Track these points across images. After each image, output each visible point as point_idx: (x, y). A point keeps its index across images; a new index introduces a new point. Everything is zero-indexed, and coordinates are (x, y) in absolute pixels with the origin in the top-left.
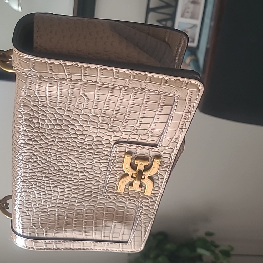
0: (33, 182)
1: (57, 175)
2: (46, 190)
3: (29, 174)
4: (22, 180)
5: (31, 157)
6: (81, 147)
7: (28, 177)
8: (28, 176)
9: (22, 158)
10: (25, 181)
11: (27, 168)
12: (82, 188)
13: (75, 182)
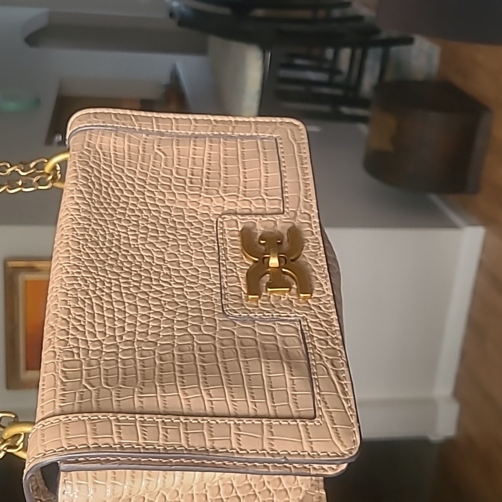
0: (90, 279)
1: (133, 272)
2: (114, 300)
3: (83, 262)
4: (71, 273)
5: (88, 232)
6: (167, 225)
7: (81, 268)
8: (81, 266)
9: (73, 234)
10: (76, 275)
11: (80, 251)
12: (182, 301)
13: (165, 288)
